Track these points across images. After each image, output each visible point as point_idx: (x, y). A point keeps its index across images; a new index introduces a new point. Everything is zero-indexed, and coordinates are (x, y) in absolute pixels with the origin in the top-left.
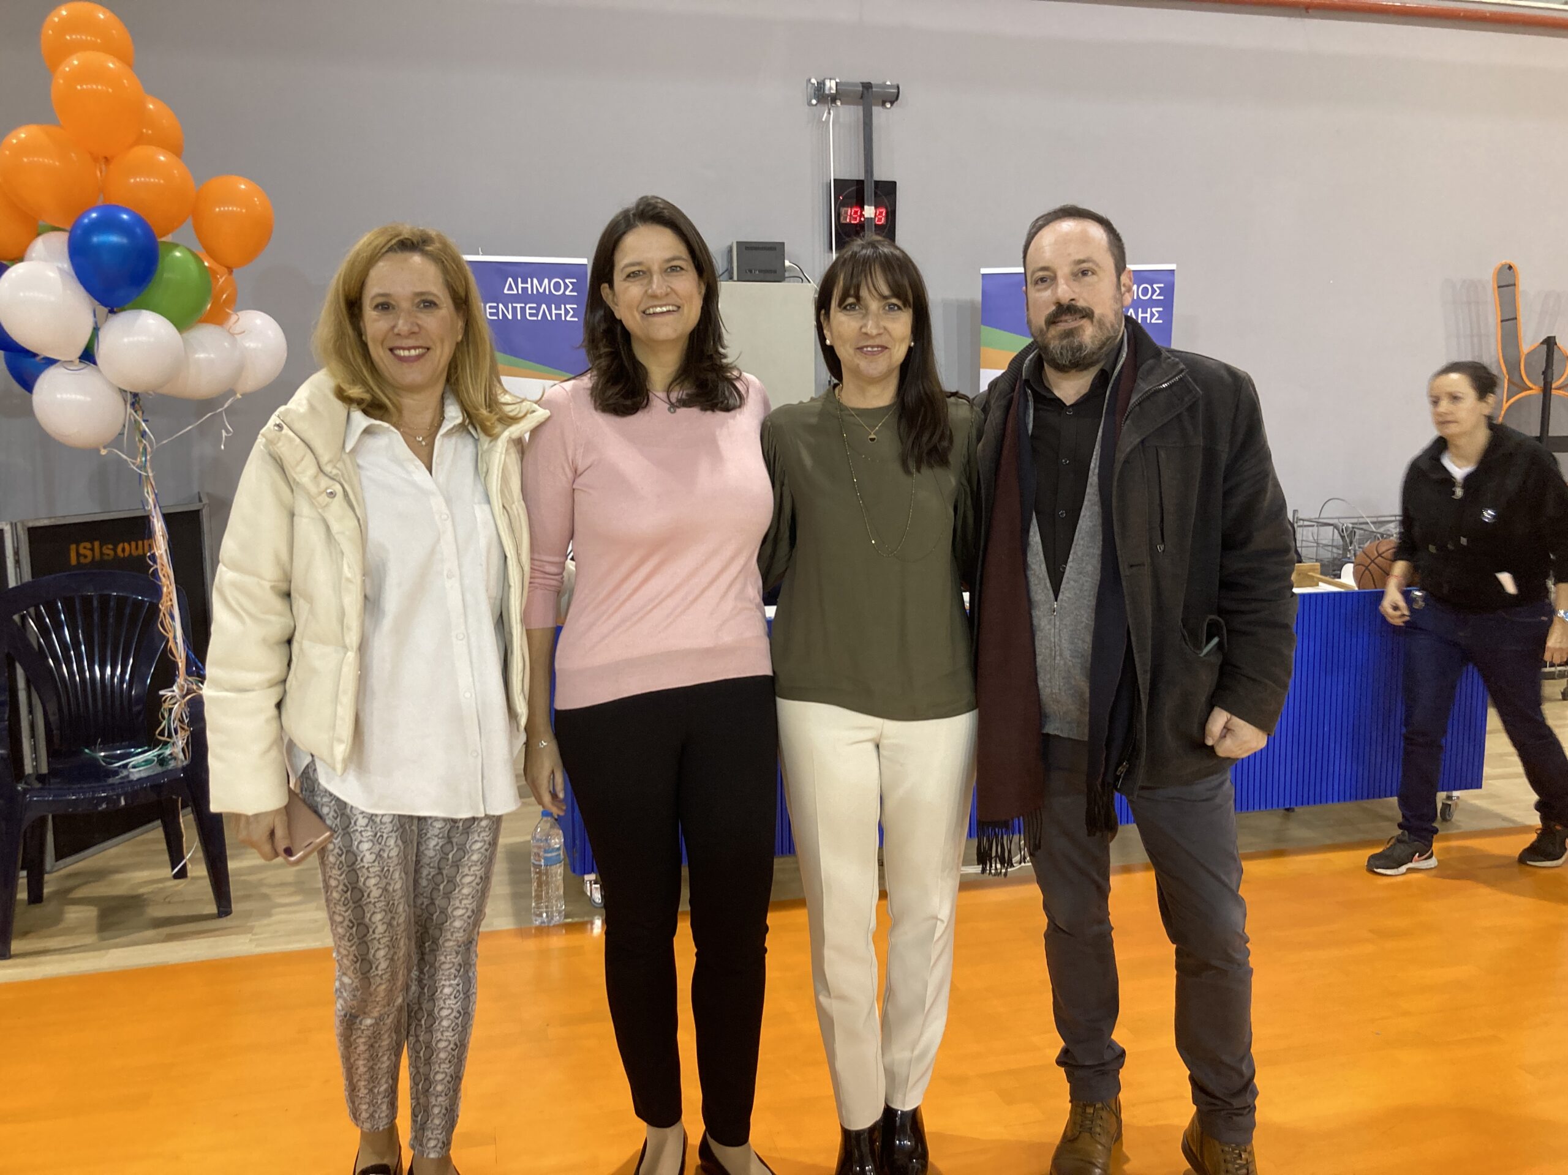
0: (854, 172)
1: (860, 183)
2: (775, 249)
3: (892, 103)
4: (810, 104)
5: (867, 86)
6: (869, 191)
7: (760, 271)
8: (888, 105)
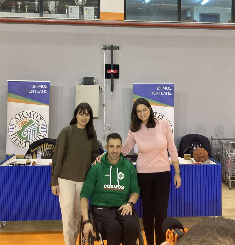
0: (109, 63)
1: (110, 65)
2: (91, 78)
3: (118, 49)
4: (101, 50)
5: (112, 46)
6: (112, 67)
7: (88, 83)
8: (118, 50)
